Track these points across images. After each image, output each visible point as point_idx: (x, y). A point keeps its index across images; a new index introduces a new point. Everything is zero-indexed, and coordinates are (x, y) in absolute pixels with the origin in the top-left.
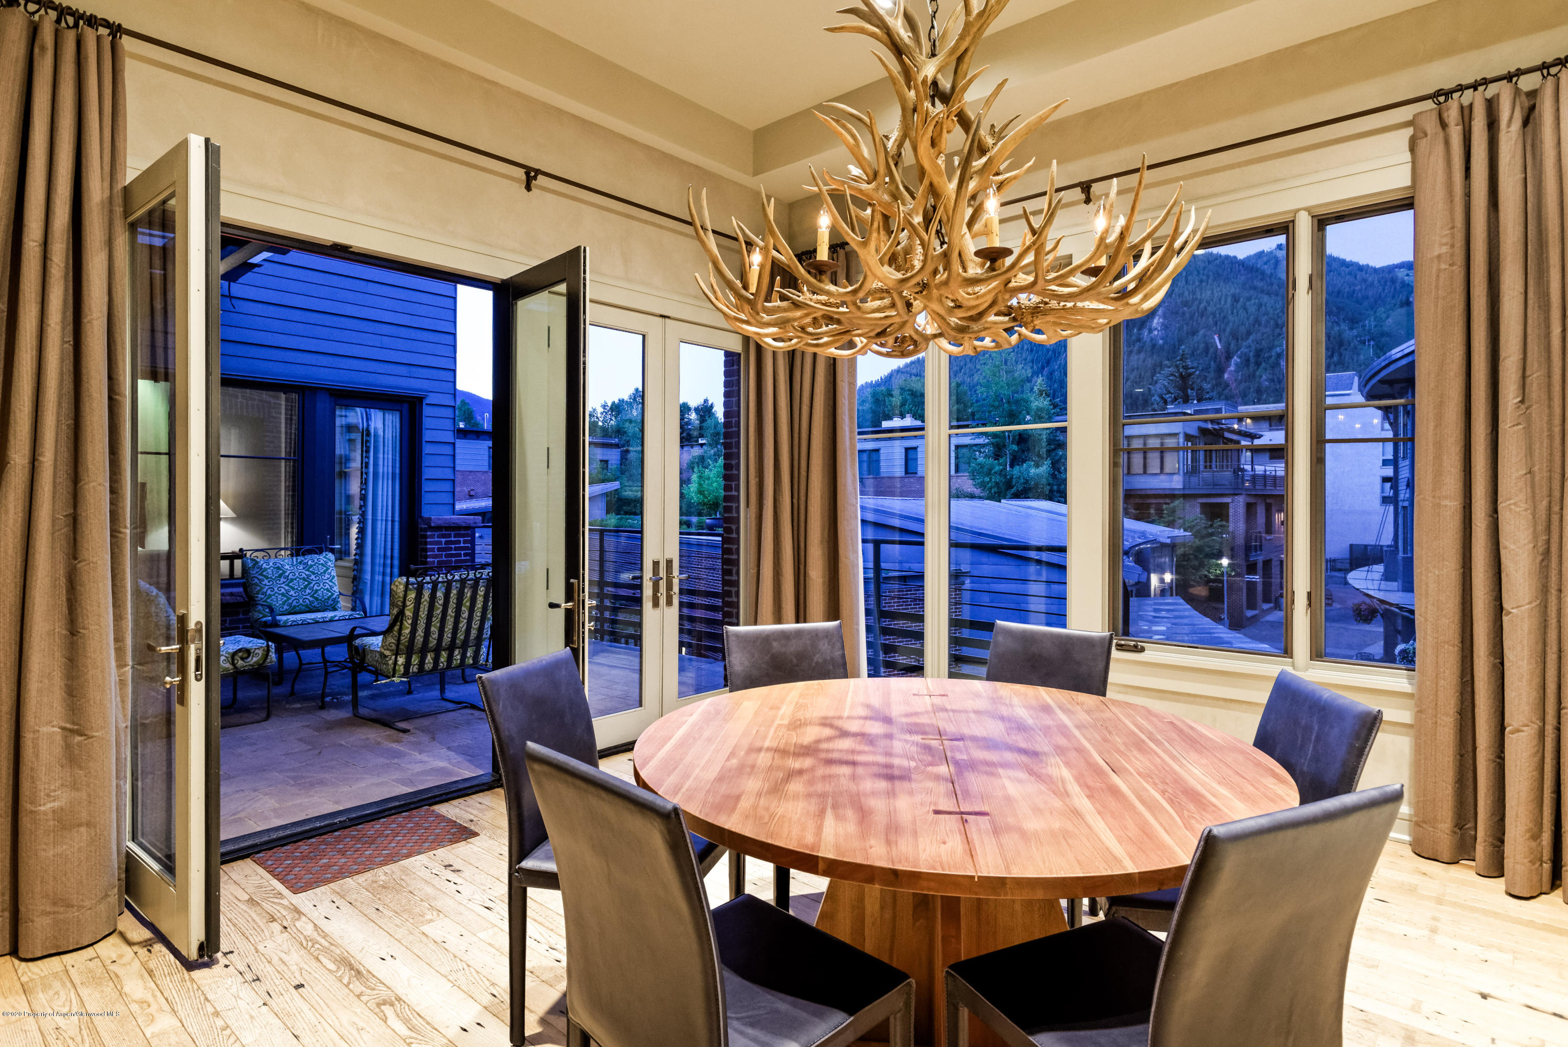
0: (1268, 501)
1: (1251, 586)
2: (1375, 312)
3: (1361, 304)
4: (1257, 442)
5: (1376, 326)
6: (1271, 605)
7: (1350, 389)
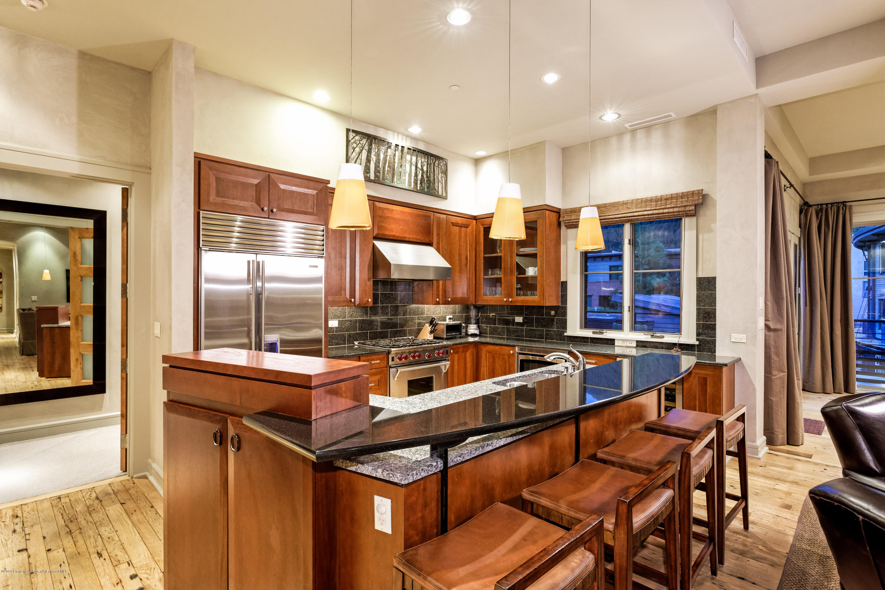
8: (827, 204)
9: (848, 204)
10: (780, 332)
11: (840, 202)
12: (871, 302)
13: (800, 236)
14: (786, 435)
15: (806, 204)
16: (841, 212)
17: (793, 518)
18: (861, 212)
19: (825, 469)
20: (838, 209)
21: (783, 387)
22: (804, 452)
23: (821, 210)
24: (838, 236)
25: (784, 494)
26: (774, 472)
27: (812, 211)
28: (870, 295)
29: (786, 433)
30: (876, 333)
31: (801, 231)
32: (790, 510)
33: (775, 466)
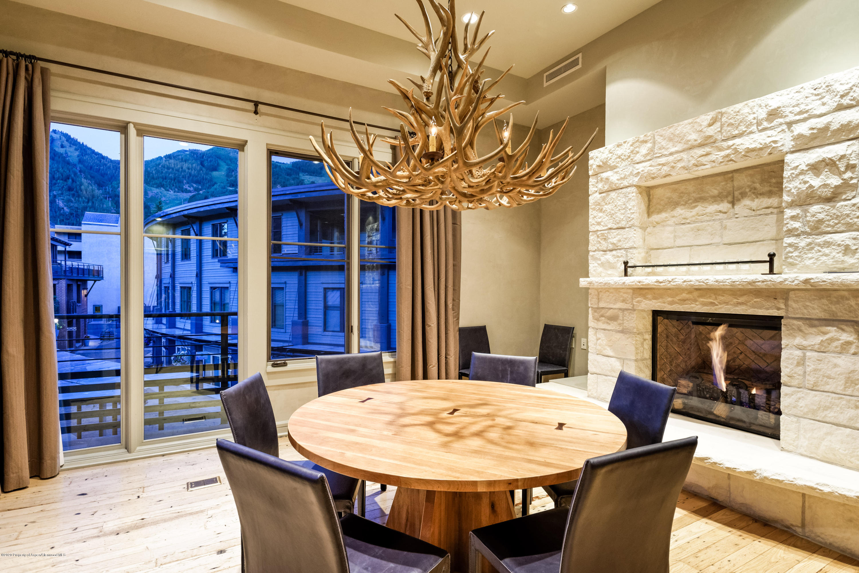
0: (79, 283)
1: (70, 333)
2: (111, 183)
3: (104, 177)
4: (68, 249)
5: (112, 191)
6: (81, 344)
7: (117, 223)
9: (38, 62)
20: (18, 66)
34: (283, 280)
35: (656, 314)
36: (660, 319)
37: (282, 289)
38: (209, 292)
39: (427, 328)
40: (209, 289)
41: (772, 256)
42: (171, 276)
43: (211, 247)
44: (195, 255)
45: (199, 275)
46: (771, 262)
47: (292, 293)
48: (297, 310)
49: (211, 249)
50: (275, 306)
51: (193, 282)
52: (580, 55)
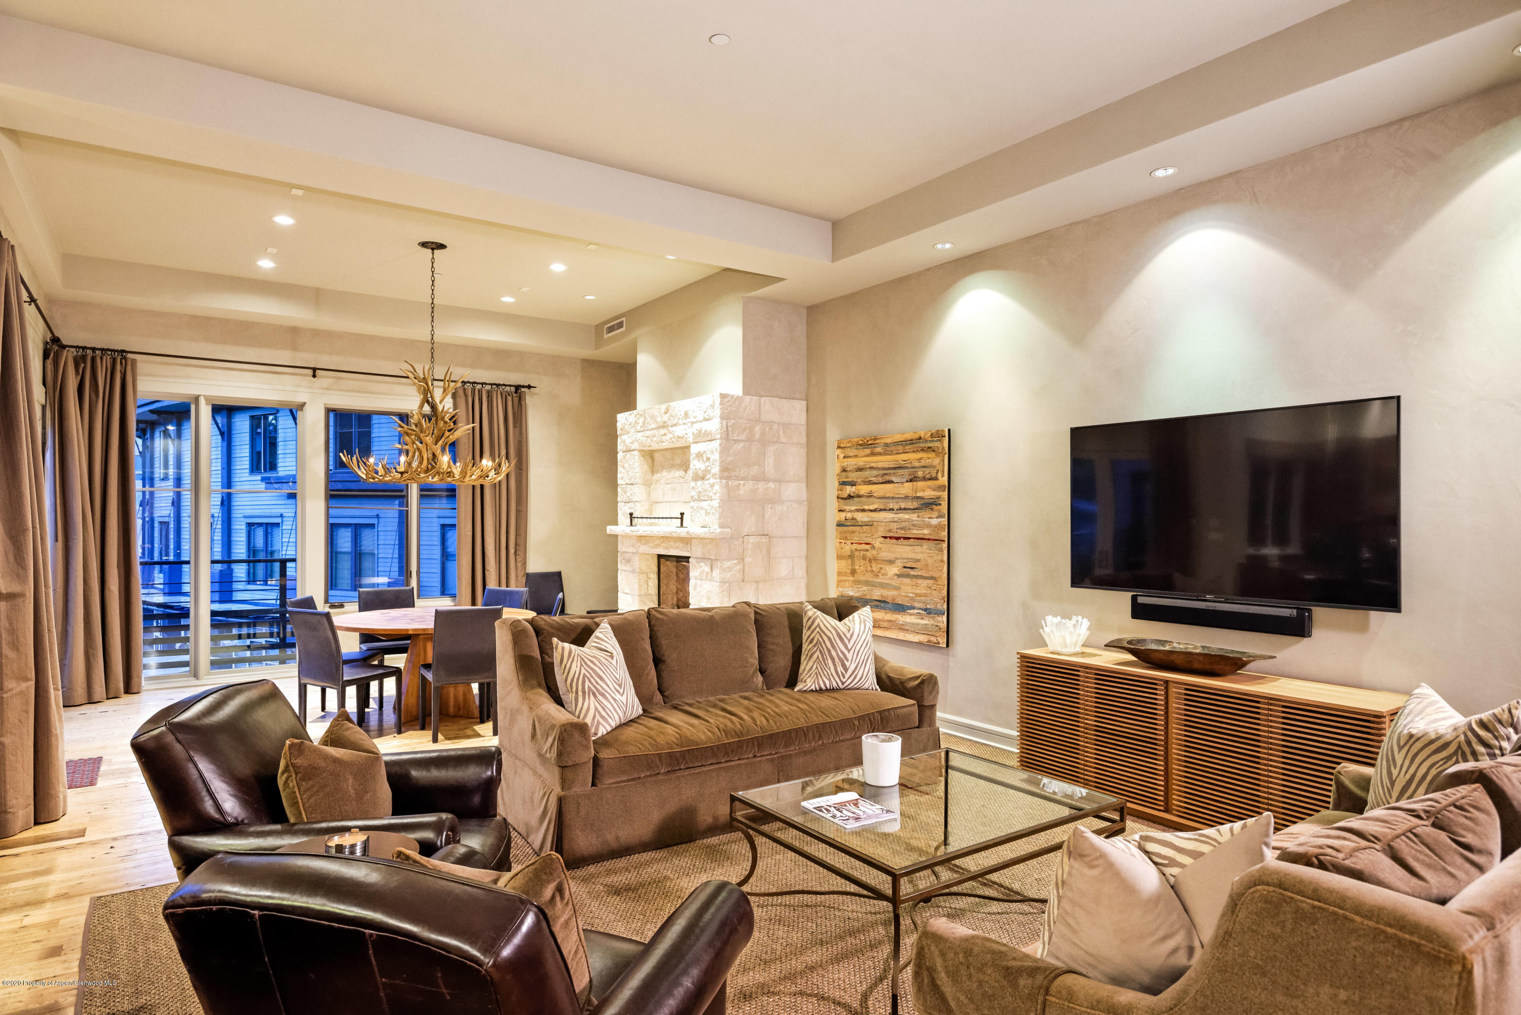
8: (94, 349)
9: (129, 356)
10: (21, 600)
11: (117, 351)
12: (147, 526)
13: (44, 403)
14: (32, 807)
15: (56, 340)
16: (118, 367)
17: (67, 968)
18: (150, 375)
19: (112, 847)
20: (114, 360)
21: (27, 712)
22: (67, 829)
23: (84, 358)
24: (114, 412)
25: (44, 929)
26: (16, 894)
27: (68, 356)
28: (146, 515)
29: (33, 803)
30: (183, 581)
31: (46, 393)
32: (60, 955)
33: (17, 878)
34: (374, 513)
35: (660, 557)
36: (662, 560)
37: (372, 526)
38: (244, 531)
39: (487, 573)
40: (244, 527)
41: (682, 514)
42: (173, 504)
43: (248, 454)
44: (220, 468)
45: (226, 503)
46: (682, 519)
47: (389, 533)
48: (397, 560)
49: (248, 459)
50: (360, 554)
51: (216, 515)
52: (624, 319)
